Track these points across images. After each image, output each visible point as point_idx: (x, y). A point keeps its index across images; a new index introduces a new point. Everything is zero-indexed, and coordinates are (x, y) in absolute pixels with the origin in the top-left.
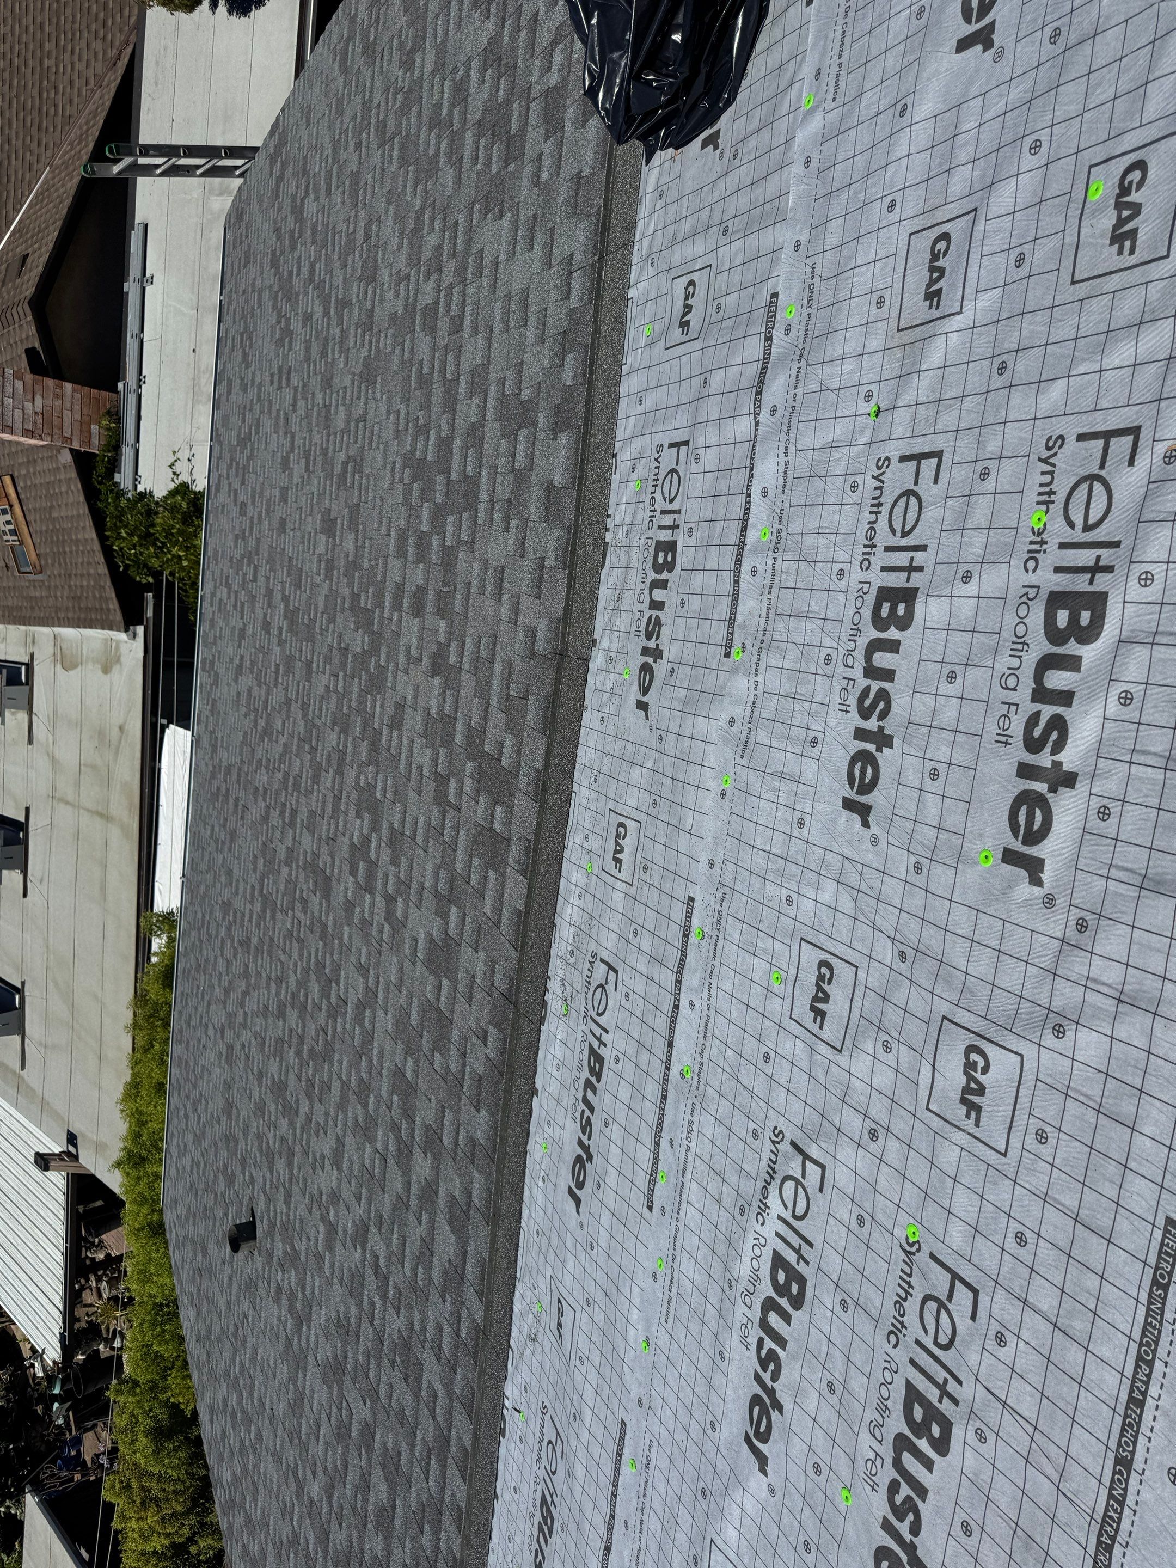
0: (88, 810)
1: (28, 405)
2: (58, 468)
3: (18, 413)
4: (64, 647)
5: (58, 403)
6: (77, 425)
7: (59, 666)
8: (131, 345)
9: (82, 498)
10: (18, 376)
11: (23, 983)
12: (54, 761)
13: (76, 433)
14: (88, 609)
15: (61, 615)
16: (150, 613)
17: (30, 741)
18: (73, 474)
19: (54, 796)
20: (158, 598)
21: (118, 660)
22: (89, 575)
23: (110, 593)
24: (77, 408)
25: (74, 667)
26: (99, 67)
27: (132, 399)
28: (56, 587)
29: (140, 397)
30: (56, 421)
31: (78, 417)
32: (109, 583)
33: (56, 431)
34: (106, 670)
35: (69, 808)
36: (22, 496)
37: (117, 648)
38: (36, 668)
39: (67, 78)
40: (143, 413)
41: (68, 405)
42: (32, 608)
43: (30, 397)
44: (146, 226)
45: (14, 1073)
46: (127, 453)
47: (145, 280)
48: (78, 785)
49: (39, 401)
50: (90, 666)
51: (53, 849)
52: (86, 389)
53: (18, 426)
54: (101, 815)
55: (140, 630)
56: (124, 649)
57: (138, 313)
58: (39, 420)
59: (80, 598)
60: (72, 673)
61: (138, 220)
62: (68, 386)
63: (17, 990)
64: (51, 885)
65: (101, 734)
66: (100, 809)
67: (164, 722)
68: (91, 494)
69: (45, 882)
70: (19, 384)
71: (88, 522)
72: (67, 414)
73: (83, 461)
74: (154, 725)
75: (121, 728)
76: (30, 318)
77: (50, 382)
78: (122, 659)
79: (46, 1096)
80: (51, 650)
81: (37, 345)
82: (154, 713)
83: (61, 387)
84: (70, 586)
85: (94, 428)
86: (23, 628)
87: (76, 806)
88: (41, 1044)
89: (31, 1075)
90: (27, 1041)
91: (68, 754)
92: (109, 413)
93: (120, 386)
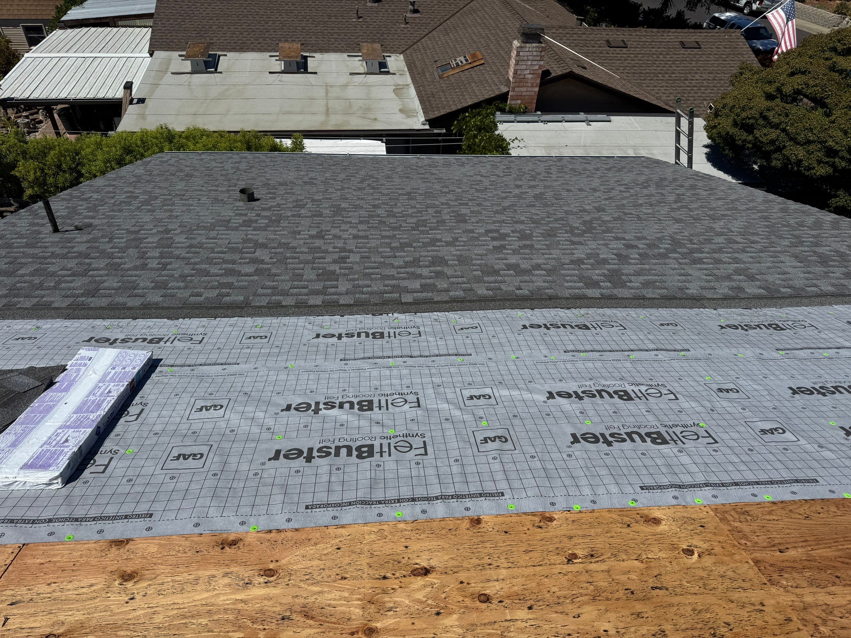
0: (327, 104)
1: (528, 72)
2: (497, 85)
3: (524, 67)
4: (405, 90)
5: (530, 85)
6: (520, 94)
7: (394, 87)
8: (559, 117)
9: (487, 97)
10: (540, 67)
11: (221, 73)
12: (346, 86)
13: (517, 93)
14: (430, 101)
15: (421, 88)
16: (436, 131)
17: (351, 74)
18: (497, 93)
19: (327, 87)
20: (444, 135)
21: (409, 117)
22: (448, 101)
23: (443, 112)
24: (528, 93)
25: (397, 95)
26: (664, 98)
27: (536, 118)
28: (435, 85)
29: (537, 122)
30: (521, 84)
31: (524, 94)
32: (448, 111)
33: (517, 84)
34: (401, 111)
35: (325, 94)
36: (475, 68)
37: (414, 116)
38: (389, 76)
39: (656, 84)
40: (530, 124)
41: (529, 89)
42: (419, 74)
43: (532, 72)
44: (610, 121)
45: (167, 69)
46: (512, 117)
47: (589, 122)
48: (338, 98)
49: (530, 76)
50: (400, 103)
51: (300, 87)
52: (536, 97)
53: (518, 67)
54: (328, 110)
55: (427, 127)
56: (415, 119)
57: (573, 119)
58: (522, 77)
59: (434, 97)
60: (393, 94)
61: (612, 118)
62: (537, 89)
63: (216, 70)
64: (280, 86)
65: (368, 109)
66: (330, 110)
67: (384, 141)
68: (489, 102)
69: (280, 83)
70: (537, 67)
71: (476, 101)
72: (524, 89)
73: (503, 97)
74: (381, 136)
75: (375, 119)
76: (565, 72)
77: (538, 81)
78: (409, 119)
79: (160, 86)
80: (400, 83)
81: (553, 75)
82: (388, 135)
83: (536, 86)
84: (438, 92)
85: (519, 102)
86: (406, 69)
87: (327, 97)
88: (190, 83)
89: (169, 78)
90: (189, 75)
91: (352, 93)
92: (526, 108)
93: (539, 113)
